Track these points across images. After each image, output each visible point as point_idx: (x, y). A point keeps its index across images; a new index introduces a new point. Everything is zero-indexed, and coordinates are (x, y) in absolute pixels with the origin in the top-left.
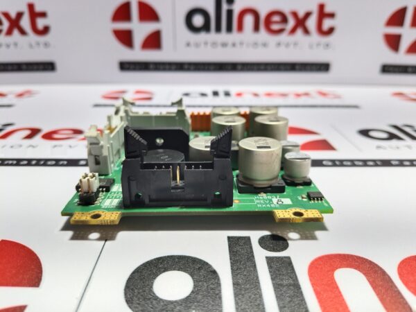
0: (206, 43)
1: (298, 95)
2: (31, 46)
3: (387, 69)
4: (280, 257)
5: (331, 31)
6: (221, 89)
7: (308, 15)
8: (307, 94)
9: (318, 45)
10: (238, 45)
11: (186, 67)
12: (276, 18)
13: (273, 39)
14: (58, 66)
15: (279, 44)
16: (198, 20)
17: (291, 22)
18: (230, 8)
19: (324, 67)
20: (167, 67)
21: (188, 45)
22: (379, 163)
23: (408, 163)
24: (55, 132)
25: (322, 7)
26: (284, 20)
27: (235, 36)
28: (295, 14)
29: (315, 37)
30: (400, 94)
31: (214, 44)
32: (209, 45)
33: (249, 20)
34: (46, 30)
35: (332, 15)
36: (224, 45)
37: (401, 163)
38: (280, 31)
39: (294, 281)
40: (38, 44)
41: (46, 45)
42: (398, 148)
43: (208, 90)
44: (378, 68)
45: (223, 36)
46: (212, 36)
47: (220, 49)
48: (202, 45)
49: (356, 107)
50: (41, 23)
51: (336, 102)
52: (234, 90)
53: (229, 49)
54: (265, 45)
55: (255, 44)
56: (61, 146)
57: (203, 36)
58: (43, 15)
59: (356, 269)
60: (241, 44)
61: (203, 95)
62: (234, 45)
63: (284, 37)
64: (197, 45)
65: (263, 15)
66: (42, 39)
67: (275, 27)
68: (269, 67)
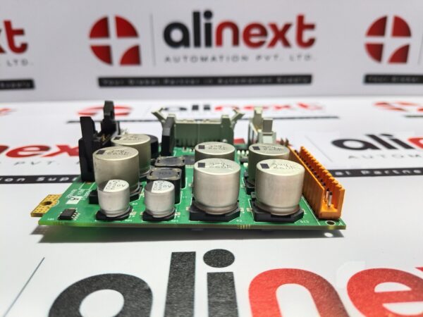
0: (185, 58)
1: (278, 108)
2: (9, 64)
3: (370, 79)
4: (222, 273)
5: (311, 42)
6: (201, 103)
7: (287, 27)
8: (287, 107)
9: (299, 56)
10: (218, 59)
11: (166, 81)
12: (255, 31)
13: (252, 53)
14: (37, 83)
15: (259, 57)
16: (177, 35)
17: (271, 35)
18: (208, 21)
19: (306, 79)
20: (147, 82)
21: (168, 59)
22: (348, 173)
23: (378, 173)
24: (21, 149)
25: (301, 19)
26: (264, 33)
27: (214, 50)
28: (274, 27)
29: (295, 49)
30: (384, 104)
31: (194, 59)
32: (188, 59)
33: (228, 34)
34: (24, 48)
35: (312, 27)
36: (204, 59)
37: (371, 173)
38: (260, 44)
39: (232, 298)
40: (16, 61)
41: (24, 62)
42: (371, 157)
43: (188, 104)
44: (361, 78)
45: (203, 51)
46: (192, 51)
47: (199, 63)
48: (182, 60)
49: (335, 117)
50: (18, 41)
51: (317, 113)
52: (214, 103)
53: (209, 63)
54: (245, 58)
55: (235, 58)
56: (23, 163)
57: (182, 51)
58: (21, 32)
59: (302, 284)
60: (221, 57)
61: (183, 109)
62: (214, 59)
63: (264, 50)
64: (177, 60)
65: (242, 28)
66: (20, 57)
67: (254, 40)
68: (250, 81)
